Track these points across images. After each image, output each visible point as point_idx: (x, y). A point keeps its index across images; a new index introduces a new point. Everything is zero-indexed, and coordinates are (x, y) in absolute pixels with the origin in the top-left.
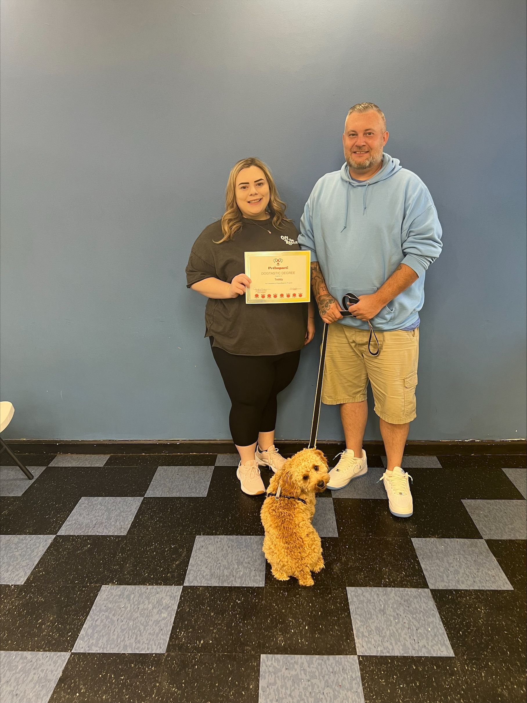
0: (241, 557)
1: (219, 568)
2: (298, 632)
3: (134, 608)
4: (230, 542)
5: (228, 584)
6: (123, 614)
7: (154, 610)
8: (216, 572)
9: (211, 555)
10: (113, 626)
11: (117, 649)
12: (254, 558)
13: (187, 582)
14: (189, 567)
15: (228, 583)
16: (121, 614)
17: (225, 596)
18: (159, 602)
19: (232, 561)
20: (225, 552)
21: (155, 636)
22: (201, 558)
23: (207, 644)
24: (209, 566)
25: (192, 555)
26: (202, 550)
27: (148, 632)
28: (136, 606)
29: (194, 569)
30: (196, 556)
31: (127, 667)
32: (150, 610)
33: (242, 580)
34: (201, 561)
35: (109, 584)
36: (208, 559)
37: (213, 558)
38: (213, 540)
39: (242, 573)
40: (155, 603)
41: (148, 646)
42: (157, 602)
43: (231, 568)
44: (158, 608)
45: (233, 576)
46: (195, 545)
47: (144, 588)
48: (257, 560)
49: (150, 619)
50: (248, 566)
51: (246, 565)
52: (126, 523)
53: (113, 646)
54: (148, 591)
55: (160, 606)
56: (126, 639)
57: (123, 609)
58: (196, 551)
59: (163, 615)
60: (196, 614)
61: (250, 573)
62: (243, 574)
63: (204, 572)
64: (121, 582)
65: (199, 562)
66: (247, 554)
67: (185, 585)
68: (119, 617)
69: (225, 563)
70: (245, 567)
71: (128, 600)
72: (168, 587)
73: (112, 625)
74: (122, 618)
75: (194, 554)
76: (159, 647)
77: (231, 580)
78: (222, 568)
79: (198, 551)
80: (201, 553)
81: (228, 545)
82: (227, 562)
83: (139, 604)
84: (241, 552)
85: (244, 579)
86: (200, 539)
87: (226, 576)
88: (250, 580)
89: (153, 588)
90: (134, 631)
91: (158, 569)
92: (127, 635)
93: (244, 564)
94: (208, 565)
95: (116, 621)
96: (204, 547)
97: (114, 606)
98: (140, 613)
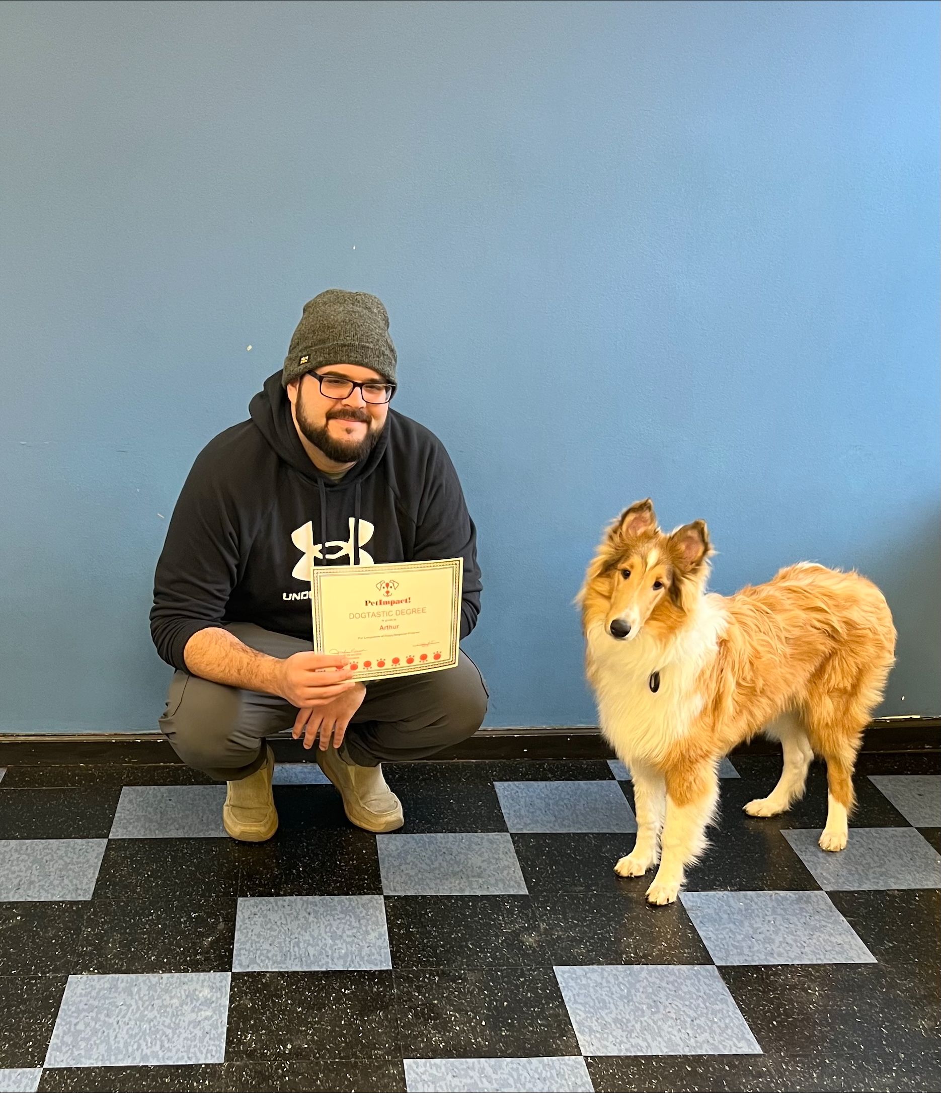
0: (338, 928)
1: (298, 944)
2: (468, 1030)
3: (145, 1006)
4: (309, 906)
5: (322, 967)
6: (126, 1014)
7: (184, 1006)
8: (291, 951)
9: (275, 927)
10: (111, 1030)
11: (130, 1059)
12: (364, 929)
13: (238, 967)
14: (235, 945)
15: (318, 965)
16: (123, 1013)
17: (319, 985)
18: (191, 996)
19: (320, 934)
20: (302, 920)
21: (197, 1041)
22: (256, 931)
23: (298, 1048)
24: (276, 943)
25: (237, 927)
26: (256, 918)
27: (183, 1036)
28: (147, 1003)
29: (247, 948)
30: (246, 928)
31: (157, 1082)
32: (177, 1007)
33: (345, 962)
34: (259, 935)
35: (81, 974)
36: (272, 933)
37: (280, 931)
38: (274, 904)
39: (343, 951)
40: (184, 997)
41: (188, 1055)
42: (187, 996)
43: (321, 944)
44: (192, 1003)
45: (328, 956)
46: (239, 913)
47: (155, 977)
48: (371, 931)
49: (180, 1020)
50: (353, 940)
51: (349, 940)
52: (85, 881)
53: (120, 1057)
54: (164, 981)
55: (194, 1002)
56: (144, 1046)
57: (124, 1007)
58: (243, 921)
59: (204, 1014)
60: (268, 1010)
61: (360, 951)
62: (346, 953)
63: (269, 951)
64: (104, 969)
65: (254, 937)
66: (348, 923)
67: (234, 970)
68: (119, 1018)
69: (307, 937)
70: (347, 943)
71: (128, 995)
72: (202, 975)
73: (108, 1029)
74: (126, 1019)
75: (241, 926)
76: (209, 1055)
77: (323, 962)
78: (301, 945)
79: (247, 921)
80: (255, 924)
81: (305, 910)
82: (311, 935)
83: (152, 998)
84: (334, 920)
85: (349, 959)
86: (247, 903)
87: (314, 955)
88: (362, 958)
89: (172, 977)
90: (154, 1036)
91: (175, 950)
92: (141, 1042)
93: (345, 937)
94: (273, 942)
95: (115, 1023)
96: (259, 914)
97: (103, 1004)
98: (159, 1012)
